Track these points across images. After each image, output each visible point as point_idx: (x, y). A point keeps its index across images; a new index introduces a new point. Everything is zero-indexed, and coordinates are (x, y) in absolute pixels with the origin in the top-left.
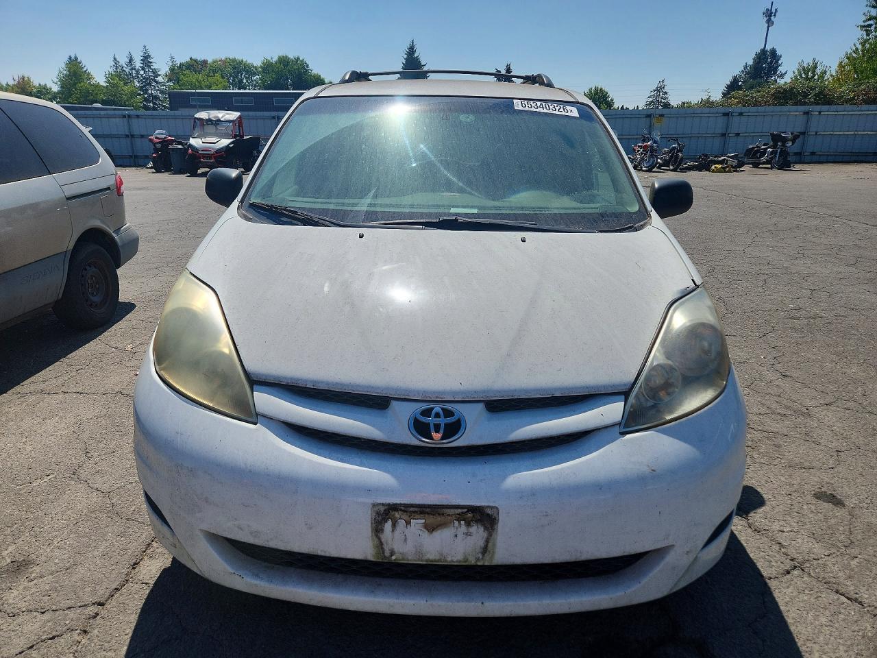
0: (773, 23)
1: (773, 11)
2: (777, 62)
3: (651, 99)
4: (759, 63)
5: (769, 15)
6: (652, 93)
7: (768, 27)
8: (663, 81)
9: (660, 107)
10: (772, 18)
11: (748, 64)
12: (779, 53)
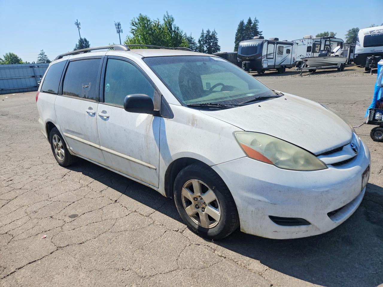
0: (80, 28)
1: (79, 23)
2: (88, 44)
3: (40, 58)
4: (81, 44)
5: (78, 24)
6: (39, 56)
7: (79, 29)
8: (43, 50)
9: (45, 62)
10: (79, 26)
11: (77, 44)
12: (87, 40)
